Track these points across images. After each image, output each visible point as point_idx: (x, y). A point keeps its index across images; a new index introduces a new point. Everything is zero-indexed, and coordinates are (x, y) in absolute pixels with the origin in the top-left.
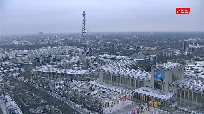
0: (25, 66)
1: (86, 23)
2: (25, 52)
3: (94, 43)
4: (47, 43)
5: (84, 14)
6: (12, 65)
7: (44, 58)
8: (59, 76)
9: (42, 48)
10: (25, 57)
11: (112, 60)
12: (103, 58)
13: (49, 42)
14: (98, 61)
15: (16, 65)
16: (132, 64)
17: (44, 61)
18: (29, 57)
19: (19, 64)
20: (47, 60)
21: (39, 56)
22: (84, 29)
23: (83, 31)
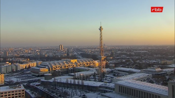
1: (103, 37)
2: (47, 63)
3: (110, 56)
4: (66, 55)
5: (101, 29)
6: (33, 75)
7: (63, 69)
8: (77, 87)
9: (61, 60)
10: (45, 67)
11: (127, 73)
12: (118, 70)
13: (68, 54)
14: (114, 74)
15: (37, 75)
16: (147, 78)
17: (63, 72)
18: (49, 68)
19: (40, 74)
20: (66, 72)
21: (58, 68)
22: (101, 43)
23: (100, 45)
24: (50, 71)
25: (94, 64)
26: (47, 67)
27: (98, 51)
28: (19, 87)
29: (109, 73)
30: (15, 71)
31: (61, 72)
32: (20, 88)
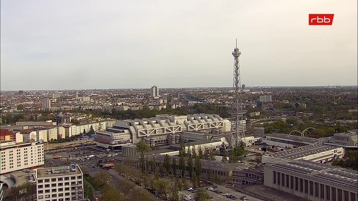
0: (122, 149)
1: (240, 71)
2: (124, 123)
3: (255, 110)
4: (165, 107)
5: (236, 54)
6: (100, 147)
7: (159, 135)
8: (187, 172)
9: (155, 117)
10: (123, 132)
11: (291, 146)
13: (169, 106)
14: (263, 146)
15: (107, 146)
16: (333, 156)
17: (159, 141)
18: (131, 133)
19: (113, 145)
20: (164, 141)
21: (149, 133)
22: (237, 82)
23: (235, 86)
24: (132, 138)
25: (222, 125)
26: (126, 131)
27: (230, 100)
28: (73, 170)
29: (253, 144)
30: (64, 137)
31: (156, 142)
32: (75, 171)
